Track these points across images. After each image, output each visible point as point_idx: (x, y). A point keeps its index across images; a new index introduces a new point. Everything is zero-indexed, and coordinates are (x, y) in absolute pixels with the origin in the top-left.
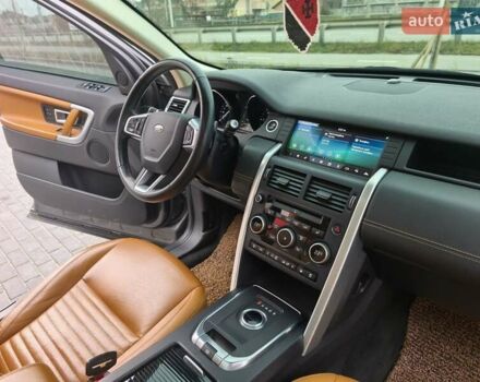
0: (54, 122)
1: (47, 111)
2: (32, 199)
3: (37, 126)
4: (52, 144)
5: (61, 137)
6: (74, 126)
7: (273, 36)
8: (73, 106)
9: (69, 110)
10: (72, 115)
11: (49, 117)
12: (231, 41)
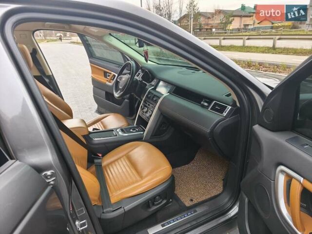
0: (107, 78)
1: (105, 74)
2: (97, 105)
3: (102, 79)
4: (105, 85)
5: (108, 83)
6: (111, 79)
7: (244, 42)
8: (112, 73)
9: (111, 74)
10: (111, 75)
11: (105, 76)
12: (219, 44)
